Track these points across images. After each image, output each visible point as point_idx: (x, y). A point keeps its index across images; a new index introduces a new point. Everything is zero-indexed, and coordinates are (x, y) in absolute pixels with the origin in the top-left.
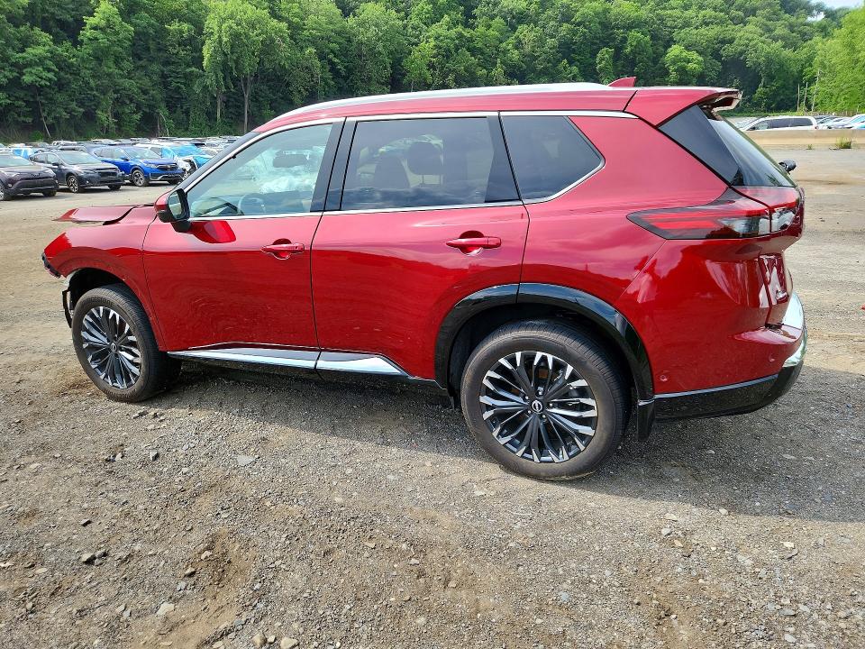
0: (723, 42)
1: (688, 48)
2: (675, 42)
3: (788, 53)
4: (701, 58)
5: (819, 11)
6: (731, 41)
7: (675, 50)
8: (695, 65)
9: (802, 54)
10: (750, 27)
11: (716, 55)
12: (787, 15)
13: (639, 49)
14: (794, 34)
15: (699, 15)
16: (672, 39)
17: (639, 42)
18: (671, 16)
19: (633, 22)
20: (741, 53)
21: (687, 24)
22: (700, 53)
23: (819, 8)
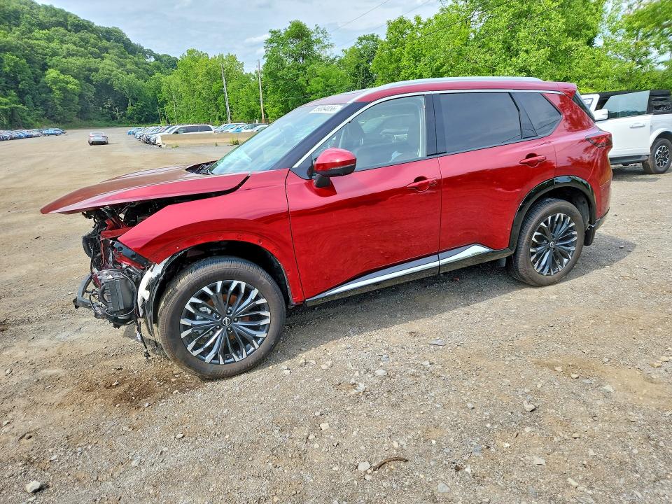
0: (90, 70)
1: (63, 72)
2: (50, 67)
3: (140, 82)
4: (77, 82)
5: (151, 55)
6: (96, 70)
7: (52, 74)
8: (74, 86)
9: (151, 84)
10: (107, 61)
11: (88, 80)
12: (130, 56)
13: (16, 69)
14: (141, 70)
15: (63, 48)
16: (46, 64)
17: (16, 63)
18: (38, 45)
19: (5, 46)
20: (107, 80)
21: (55, 54)
22: (75, 78)
23: (151, 53)
